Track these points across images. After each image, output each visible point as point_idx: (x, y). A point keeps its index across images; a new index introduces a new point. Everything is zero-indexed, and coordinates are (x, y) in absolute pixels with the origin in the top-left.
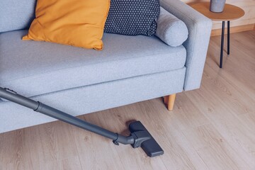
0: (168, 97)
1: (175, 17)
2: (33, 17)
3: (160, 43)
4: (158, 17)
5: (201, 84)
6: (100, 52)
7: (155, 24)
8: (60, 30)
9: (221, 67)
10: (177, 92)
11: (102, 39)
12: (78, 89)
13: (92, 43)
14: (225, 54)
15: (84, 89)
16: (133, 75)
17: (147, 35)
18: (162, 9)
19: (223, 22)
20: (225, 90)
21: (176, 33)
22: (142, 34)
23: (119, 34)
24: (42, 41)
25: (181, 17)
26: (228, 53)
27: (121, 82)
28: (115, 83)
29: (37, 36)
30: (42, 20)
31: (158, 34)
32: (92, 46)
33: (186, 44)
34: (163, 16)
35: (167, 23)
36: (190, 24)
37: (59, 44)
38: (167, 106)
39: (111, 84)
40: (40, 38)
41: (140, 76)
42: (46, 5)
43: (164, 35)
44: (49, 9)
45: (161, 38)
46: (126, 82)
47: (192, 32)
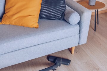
0: (71, 48)
1: (73, 10)
2: (4, 13)
3: (66, 23)
4: (65, 10)
5: (87, 40)
6: (37, 29)
7: (64, 14)
8: (17, 19)
9: (95, 31)
10: (75, 46)
11: (38, 22)
12: (27, 48)
13: (33, 25)
14: (96, 24)
15: (30, 48)
16: (54, 40)
17: (60, 19)
18: (66, 6)
19: (96, 10)
20: (98, 42)
21: (74, 18)
22: (57, 19)
23: (46, 19)
24: (8, 25)
25: (76, 10)
26: (98, 24)
27: (48, 43)
28: (45, 44)
29: (6, 22)
30: (8, 14)
31: (65, 19)
32: (33, 26)
33: (79, 23)
34: (67, 10)
35: (70, 14)
36: (81, 13)
37: (17, 26)
38: (71, 52)
39: (44, 44)
40: (8, 23)
41: (58, 40)
42: (9, 7)
43: (68, 19)
44: (11, 9)
45: (67, 20)
46: (51, 43)
47: (82, 17)
